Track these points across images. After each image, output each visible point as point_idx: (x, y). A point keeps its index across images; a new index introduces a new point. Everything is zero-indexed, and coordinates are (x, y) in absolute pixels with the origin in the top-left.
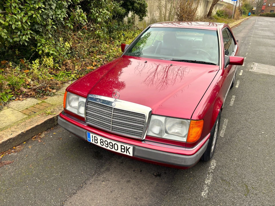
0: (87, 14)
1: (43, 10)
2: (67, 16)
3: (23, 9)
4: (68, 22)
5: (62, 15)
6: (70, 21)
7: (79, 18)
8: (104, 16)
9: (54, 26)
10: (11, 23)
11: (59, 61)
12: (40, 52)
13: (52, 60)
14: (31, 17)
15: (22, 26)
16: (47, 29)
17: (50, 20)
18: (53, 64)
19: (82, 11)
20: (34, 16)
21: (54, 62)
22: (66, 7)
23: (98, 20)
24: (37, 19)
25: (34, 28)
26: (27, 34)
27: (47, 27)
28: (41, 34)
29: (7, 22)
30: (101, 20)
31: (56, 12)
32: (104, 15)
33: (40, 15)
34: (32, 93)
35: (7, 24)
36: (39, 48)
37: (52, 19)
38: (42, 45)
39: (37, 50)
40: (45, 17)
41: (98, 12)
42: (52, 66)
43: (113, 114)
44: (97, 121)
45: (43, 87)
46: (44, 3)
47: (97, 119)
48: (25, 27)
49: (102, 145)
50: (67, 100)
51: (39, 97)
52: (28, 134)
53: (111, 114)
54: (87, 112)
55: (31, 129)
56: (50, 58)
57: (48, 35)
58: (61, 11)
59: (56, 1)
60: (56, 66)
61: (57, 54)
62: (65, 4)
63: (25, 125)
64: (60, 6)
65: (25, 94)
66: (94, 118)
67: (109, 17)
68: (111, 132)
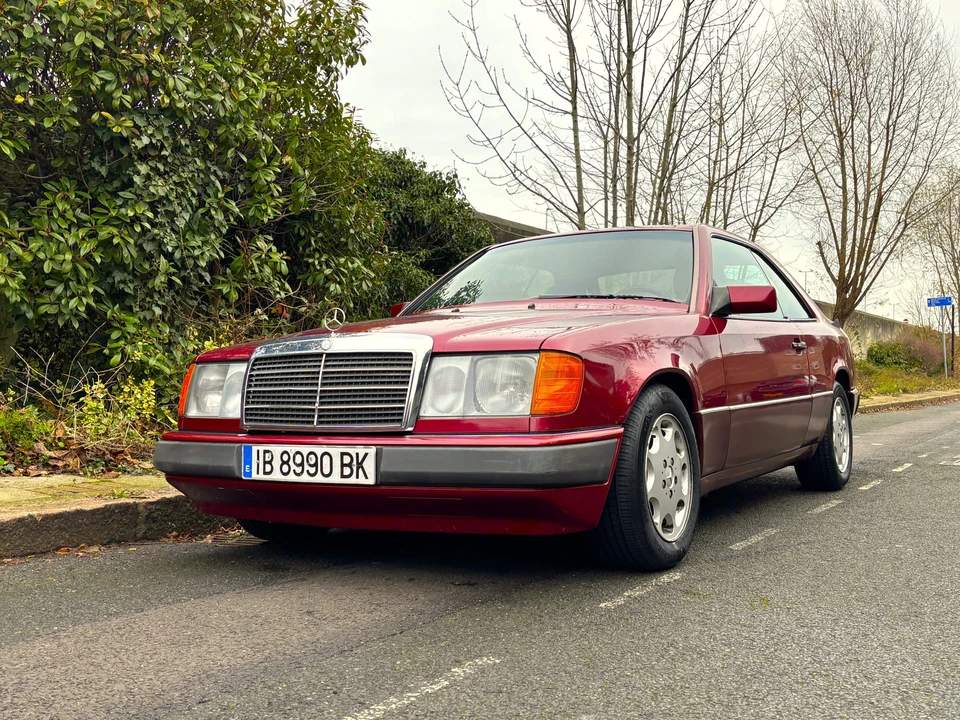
0: (289, 258)
1: (148, 226)
2: (223, 256)
3: (85, 222)
4: (222, 279)
5: (206, 250)
6: (231, 277)
7: (261, 271)
8: (352, 281)
9: (174, 278)
10: (41, 256)
11: (177, 400)
12: (117, 358)
13: (150, 389)
14: (106, 245)
15: (75, 270)
16: (150, 287)
17: (163, 260)
18: (152, 403)
19: (274, 248)
20: (115, 241)
21: (157, 400)
22: (221, 232)
23: (328, 288)
24: (125, 252)
26: (84, 294)
27: (152, 281)
28: (128, 302)
29: (30, 252)
30: (339, 291)
31: (187, 240)
32: (354, 278)
33: (135, 243)
34: (71, 462)
35: (29, 258)
36: (115, 345)
37: (169, 256)
38: (126, 338)
39: (106, 351)
40: (149, 247)
41: (333, 265)
42: (147, 413)
43: (324, 373)
44: (277, 410)
45: (111, 452)
46: (153, 207)
47: (278, 403)
48: (84, 272)
49: (284, 474)
50: (193, 388)
51: (92, 474)
52: (47, 530)
53: (318, 373)
54: (249, 392)
55: (60, 514)
56: (146, 383)
57: (150, 309)
58: (201, 238)
59: (191, 205)
60: (162, 412)
61: (173, 371)
62: (219, 217)
63: (42, 507)
64: (202, 225)
65: (46, 465)
66: (268, 403)
67: (370, 285)
68: (315, 428)
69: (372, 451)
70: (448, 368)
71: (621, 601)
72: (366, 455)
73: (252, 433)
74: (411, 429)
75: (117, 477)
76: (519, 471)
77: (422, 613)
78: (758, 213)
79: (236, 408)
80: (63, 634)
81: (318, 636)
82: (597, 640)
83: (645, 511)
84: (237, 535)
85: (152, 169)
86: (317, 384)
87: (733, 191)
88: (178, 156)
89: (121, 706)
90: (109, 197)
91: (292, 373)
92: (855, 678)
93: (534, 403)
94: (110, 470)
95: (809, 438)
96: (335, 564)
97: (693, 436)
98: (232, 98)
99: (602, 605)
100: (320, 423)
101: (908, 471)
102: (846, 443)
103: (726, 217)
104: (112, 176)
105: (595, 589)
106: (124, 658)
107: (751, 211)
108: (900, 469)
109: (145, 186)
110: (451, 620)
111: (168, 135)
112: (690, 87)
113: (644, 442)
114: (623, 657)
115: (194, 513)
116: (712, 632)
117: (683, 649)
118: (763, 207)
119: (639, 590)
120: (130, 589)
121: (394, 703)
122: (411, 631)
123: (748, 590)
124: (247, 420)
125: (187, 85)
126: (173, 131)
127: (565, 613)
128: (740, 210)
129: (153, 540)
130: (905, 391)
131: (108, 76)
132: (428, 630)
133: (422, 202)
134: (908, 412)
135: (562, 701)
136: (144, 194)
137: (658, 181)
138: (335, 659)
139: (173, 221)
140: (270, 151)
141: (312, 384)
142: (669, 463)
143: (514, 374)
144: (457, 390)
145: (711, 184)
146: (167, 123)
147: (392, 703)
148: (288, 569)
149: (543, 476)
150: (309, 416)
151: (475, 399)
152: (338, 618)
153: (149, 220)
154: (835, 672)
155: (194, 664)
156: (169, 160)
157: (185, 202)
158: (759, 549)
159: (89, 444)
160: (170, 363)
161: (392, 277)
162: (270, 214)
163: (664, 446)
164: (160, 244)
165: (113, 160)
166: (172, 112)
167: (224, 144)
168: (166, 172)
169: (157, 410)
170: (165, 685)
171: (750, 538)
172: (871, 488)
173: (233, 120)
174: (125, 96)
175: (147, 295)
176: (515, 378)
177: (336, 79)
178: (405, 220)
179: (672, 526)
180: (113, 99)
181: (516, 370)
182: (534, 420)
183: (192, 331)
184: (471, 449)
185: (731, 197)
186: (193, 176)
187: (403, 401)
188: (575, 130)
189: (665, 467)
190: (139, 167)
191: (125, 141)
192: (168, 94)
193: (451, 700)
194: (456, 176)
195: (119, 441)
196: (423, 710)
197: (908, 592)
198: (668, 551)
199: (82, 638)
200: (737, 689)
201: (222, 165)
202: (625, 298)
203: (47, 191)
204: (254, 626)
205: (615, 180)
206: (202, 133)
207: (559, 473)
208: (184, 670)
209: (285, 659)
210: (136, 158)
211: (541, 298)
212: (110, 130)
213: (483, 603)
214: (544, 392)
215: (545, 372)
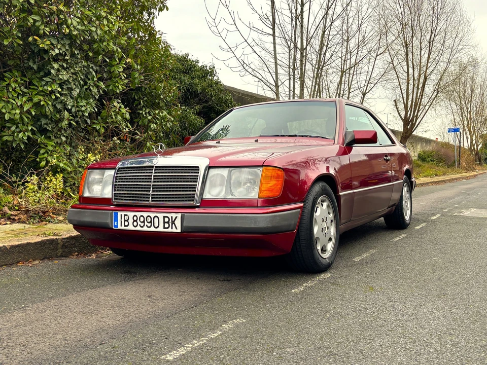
0: (130, 111)
1: (58, 95)
2: (97, 110)
3: (26, 93)
4: (96, 122)
5: (88, 107)
6: (101, 121)
7: (116, 118)
8: (162, 123)
9: (72, 122)
10: (4, 111)
11: (74, 184)
12: (43, 163)
13: (60, 179)
14: (37, 105)
15: (21, 117)
16: (60, 126)
17: (66, 113)
18: (62, 186)
19: (123, 106)
20: (42, 103)
21: (64, 184)
22: (95, 98)
23: (150, 126)
24: (47, 109)
25: (39, 123)
26: (27, 130)
27: (60, 123)
28: (49, 134)
30: (156, 128)
31: (78, 102)
32: (163, 121)
33: (52, 104)
34: (22, 217)
36: (42, 156)
37: (69, 111)
38: (48, 153)
39: (38, 160)
40: (59, 106)
41: (152, 114)
42: (59, 191)
43: (154, 176)
44: (130, 194)
45: (42, 211)
46: (61, 86)
47: (131, 191)
48: (26, 120)
49: (135, 227)
50: (86, 181)
51: (33, 223)
52: (13, 253)
53: (151, 176)
54: (116, 185)
55: (19, 245)
56: (58, 175)
57: (60, 138)
58: (86, 101)
59: (80, 85)
60: (67, 191)
61: (72, 169)
62: (95, 90)
63: (9, 241)
64: (86, 95)
65: (9, 219)
66: (126, 190)
67: (171, 124)
68: (150, 204)
69: (179, 215)
70: (217, 174)
71: (302, 289)
72: (176, 217)
73: (117, 205)
74: (198, 205)
75: (46, 225)
76: (253, 226)
77: (205, 296)
78: (366, 87)
79: (109, 193)
80: (27, 309)
81: (155, 309)
82: (292, 309)
83: (313, 244)
84: (108, 254)
85: (60, 66)
86: (151, 182)
87: (353, 75)
88: (73, 59)
89: (62, 346)
90: (38, 80)
91: (138, 176)
92: (416, 328)
93: (260, 193)
94: (42, 221)
95: (391, 203)
96: (159, 270)
97: (336, 206)
98: (101, 29)
99: (293, 291)
100: (152, 201)
101: (438, 218)
102: (409, 205)
103: (349, 89)
104: (40, 69)
105: (289, 283)
106: (60, 321)
107: (362, 86)
108: (435, 218)
109: (57, 75)
110: (220, 299)
111: (68, 48)
112: (332, 22)
113: (313, 210)
114: (305, 318)
115: (86, 243)
116: (347, 305)
117: (334, 313)
118: (368, 83)
119: (310, 283)
120: (58, 284)
121: (196, 343)
122: (201, 305)
123: (363, 283)
124: (115, 199)
125: (78, 22)
126: (71, 46)
127: (275, 295)
128: (356, 85)
129: (66, 257)
130: (436, 175)
131: (37, 18)
132: (209, 305)
133: (196, 81)
134: (438, 186)
135: (277, 341)
136: (57, 79)
137: (316, 70)
138: (165, 321)
139: (71, 93)
140: (120, 56)
141: (148, 182)
142: (325, 220)
143: (250, 177)
144: (221, 185)
145: (343, 72)
146: (68, 42)
147: (195, 343)
148: (136, 273)
149: (264, 228)
150: (147, 198)
151: (231, 190)
152: (164, 299)
153: (59, 92)
154: (406, 325)
155: (95, 324)
156: (69, 61)
157: (77, 83)
158: (368, 261)
159: (31, 208)
160: (70, 165)
161: (182, 119)
162: (120, 89)
163: (323, 211)
164: (65, 105)
165: (40, 61)
166: (70, 36)
167: (97, 53)
168: (67, 68)
169: (64, 189)
170: (82, 335)
171: (362, 255)
172: (421, 228)
173: (101, 41)
174: (45, 28)
175: (58, 131)
176: (251, 179)
177: (153, 18)
178: (188, 90)
179: (326, 251)
180: (39, 30)
181: (251, 175)
182: (260, 201)
183: (81, 148)
184: (229, 215)
185: (352, 78)
186: (81, 69)
187: (195, 191)
188: (274, 43)
189: (323, 222)
190: (54, 65)
191: (46, 52)
192: (68, 27)
193: (223, 341)
194: (214, 67)
195: (46, 206)
196: (210, 347)
197: (440, 283)
198: (324, 263)
199: (37, 310)
200: (360, 334)
201: (95, 64)
202: (303, 136)
203: (6, 77)
204: (123, 303)
205: (294, 69)
206: (86, 47)
207: (273, 227)
208: (91, 328)
209: (140, 321)
210: (52, 60)
211: (261, 136)
212: (38, 46)
213: (234, 290)
214: (265, 186)
215: (266, 177)
